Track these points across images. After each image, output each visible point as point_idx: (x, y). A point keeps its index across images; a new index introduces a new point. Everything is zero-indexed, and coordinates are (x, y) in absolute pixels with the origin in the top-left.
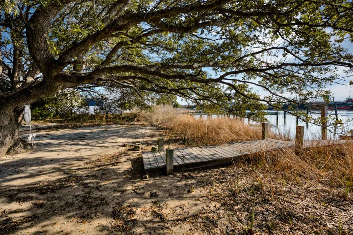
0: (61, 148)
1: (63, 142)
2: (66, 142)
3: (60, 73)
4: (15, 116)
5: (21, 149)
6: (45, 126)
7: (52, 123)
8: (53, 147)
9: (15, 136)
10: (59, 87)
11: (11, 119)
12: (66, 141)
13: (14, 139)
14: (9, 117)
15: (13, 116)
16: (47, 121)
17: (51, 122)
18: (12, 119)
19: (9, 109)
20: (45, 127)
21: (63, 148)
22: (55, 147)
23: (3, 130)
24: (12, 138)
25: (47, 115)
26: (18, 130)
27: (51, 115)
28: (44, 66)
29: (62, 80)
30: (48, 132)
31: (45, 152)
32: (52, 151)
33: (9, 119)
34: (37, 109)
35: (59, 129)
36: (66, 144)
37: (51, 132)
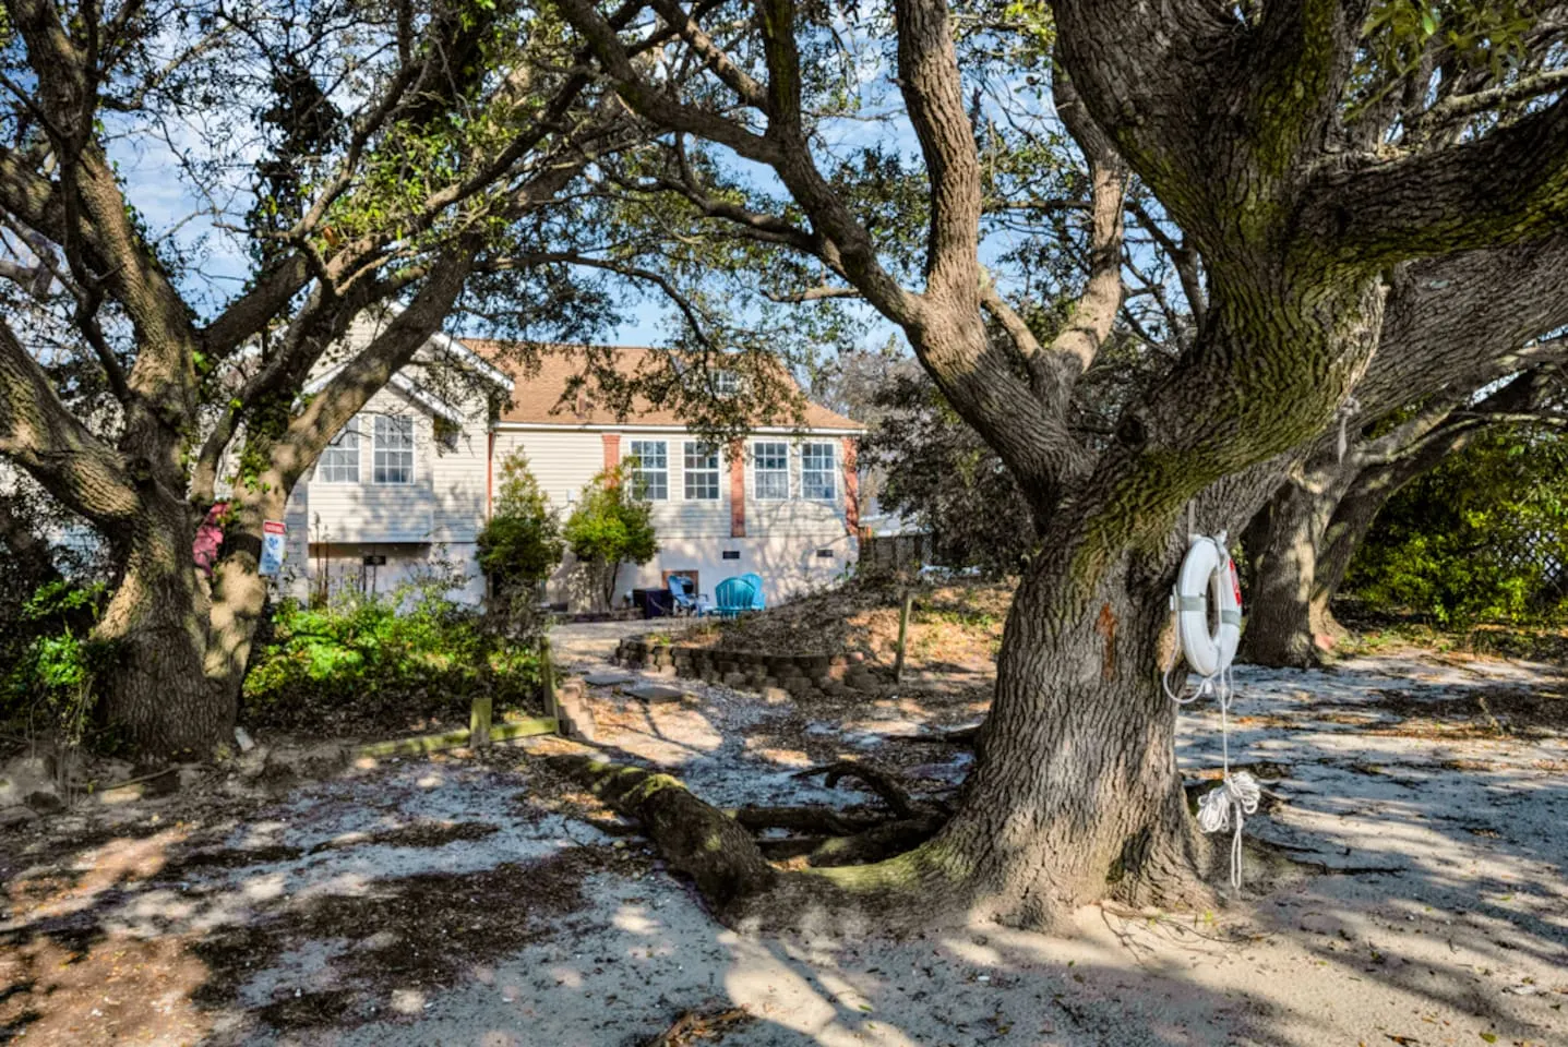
0: (1461, 958)
1: (1511, 888)
2: (1534, 889)
3: (1312, 166)
4: (1133, 621)
5: (1187, 876)
6: (1453, 677)
7: (1507, 654)
8: (1400, 922)
9: (1145, 775)
10: (1334, 341)
11: (1112, 643)
12: (1546, 880)
13: (1138, 792)
14: (1103, 630)
15: (1125, 623)
16: (1480, 642)
17: (1504, 647)
18: (1121, 648)
19: (1090, 572)
20: (1448, 689)
21: (1477, 962)
22: (1423, 928)
23: (1076, 719)
24: (1131, 781)
25: (1490, 591)
26: (1159, 729)
27: (1508, 595)
28: (1168, 144)
29: (1333, 248)
30: (1446, 744)
31: (1328, 953)
32: (1377, 965)
33: (1101, 643)
34: (1419, 543)
35: (1544, 721)
36: (1522, 922)
37: (1471, 750)
